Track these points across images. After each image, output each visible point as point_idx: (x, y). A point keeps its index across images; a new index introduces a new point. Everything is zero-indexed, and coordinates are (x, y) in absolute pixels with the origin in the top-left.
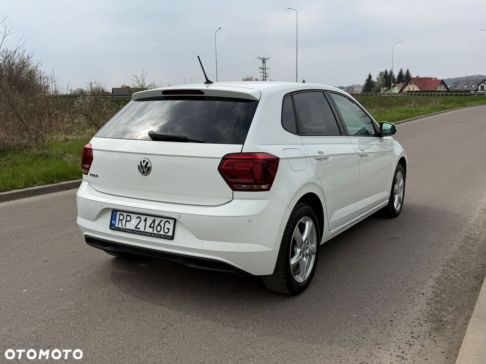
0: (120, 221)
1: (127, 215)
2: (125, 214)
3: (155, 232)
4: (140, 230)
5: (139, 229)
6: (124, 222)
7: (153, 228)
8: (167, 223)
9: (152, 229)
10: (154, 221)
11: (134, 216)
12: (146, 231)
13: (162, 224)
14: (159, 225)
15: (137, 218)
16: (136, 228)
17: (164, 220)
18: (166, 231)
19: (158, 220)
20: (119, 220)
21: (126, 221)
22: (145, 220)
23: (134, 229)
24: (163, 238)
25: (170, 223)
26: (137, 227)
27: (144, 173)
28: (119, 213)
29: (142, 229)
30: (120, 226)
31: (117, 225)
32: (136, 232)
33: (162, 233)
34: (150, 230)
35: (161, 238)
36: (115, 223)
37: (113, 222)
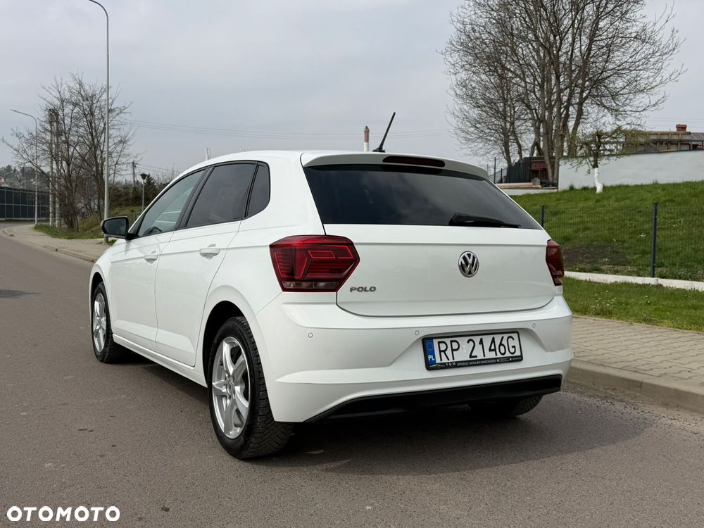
0: (442, 353)
1: (451, 342)
2: (448, 341)
3: (499, 355)
4: (478, 358)
5: (476, 357)
6: (449, 352)
7: (495, 350)
8: (510, 339)
9: (494, 352)
10: (493, 341)
11: (463, 341)
12: (486, 357)
13: (504, 342)
14: (501, 344)
15: (468, 342)
16: (471, 356)
17: (506, 336)
18: (512, 350)
19: (498, 338)
20: (440, 351)
21: (453, 350)
22: (481, 342)
23: (468, 359)
24: (513, 361)
25: (513, 339)
26: (473, 355)
27: (470, 273)
28: (435, 342)
29: (480, 357)
30: (445, 360)
31: (438, 361)
32: (473, 362)
33: (508, 354)
34: (491, 355)
35: (510, 361)
36: (434, 357)
37: (430, 357)
